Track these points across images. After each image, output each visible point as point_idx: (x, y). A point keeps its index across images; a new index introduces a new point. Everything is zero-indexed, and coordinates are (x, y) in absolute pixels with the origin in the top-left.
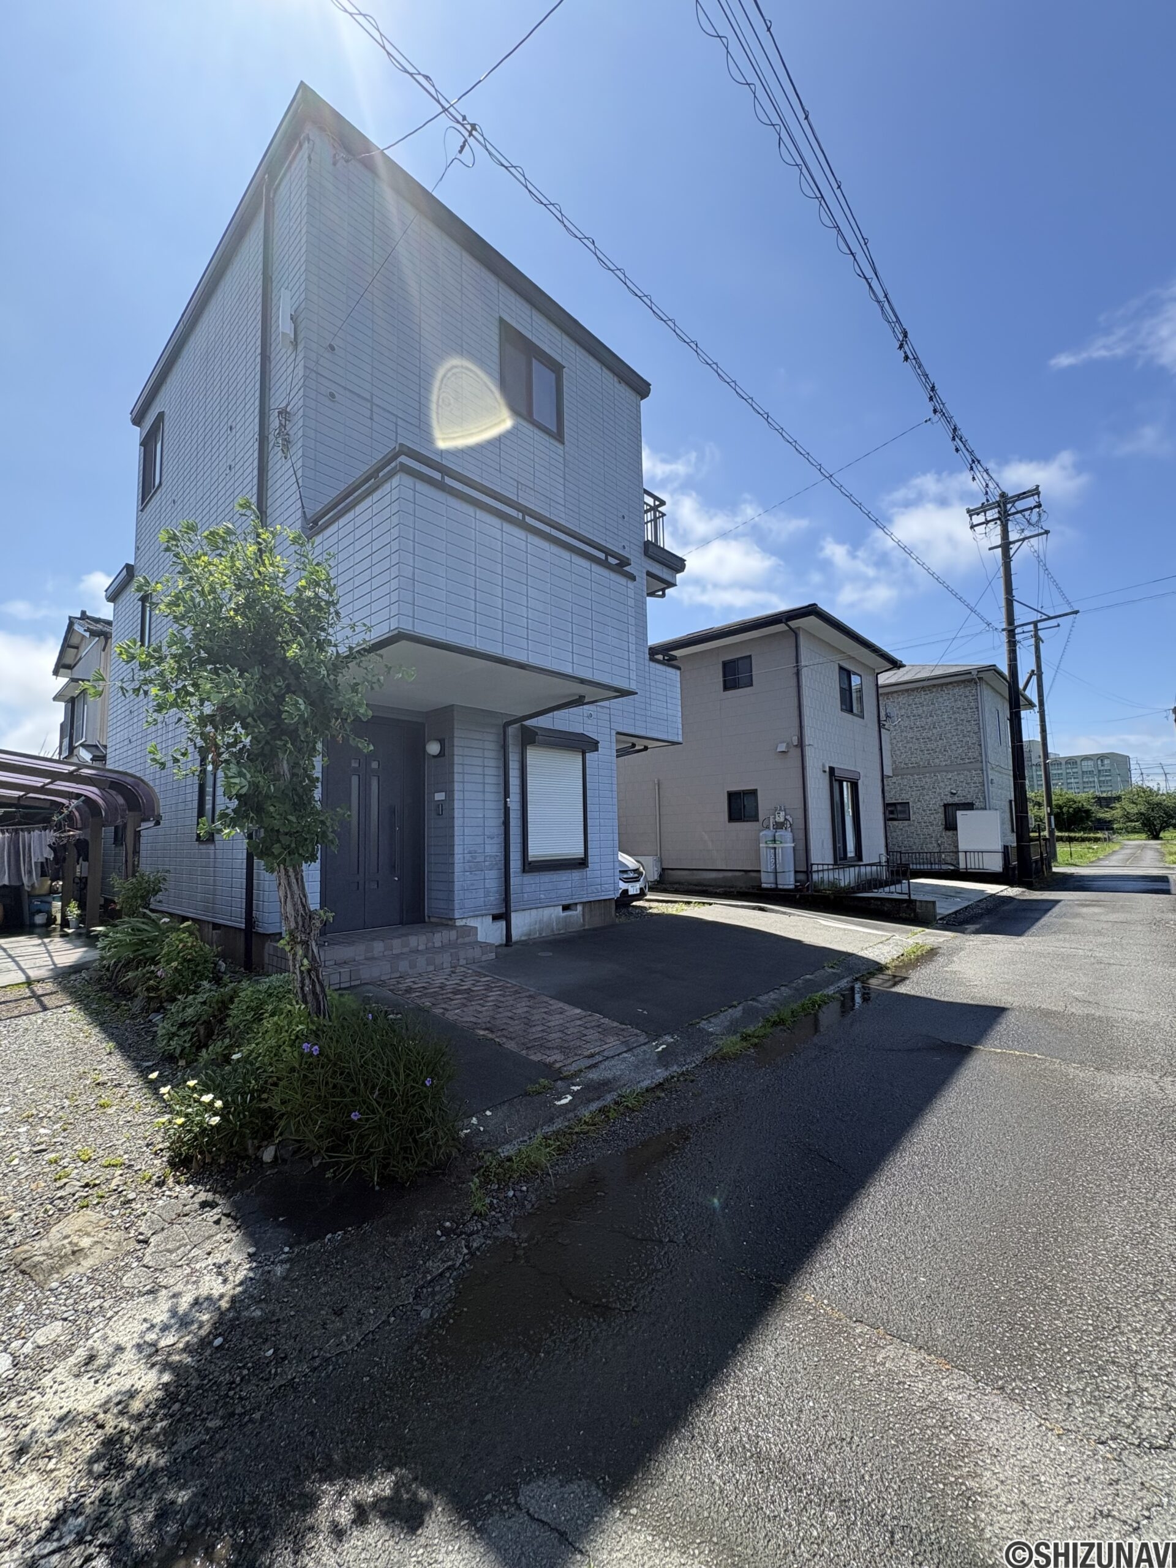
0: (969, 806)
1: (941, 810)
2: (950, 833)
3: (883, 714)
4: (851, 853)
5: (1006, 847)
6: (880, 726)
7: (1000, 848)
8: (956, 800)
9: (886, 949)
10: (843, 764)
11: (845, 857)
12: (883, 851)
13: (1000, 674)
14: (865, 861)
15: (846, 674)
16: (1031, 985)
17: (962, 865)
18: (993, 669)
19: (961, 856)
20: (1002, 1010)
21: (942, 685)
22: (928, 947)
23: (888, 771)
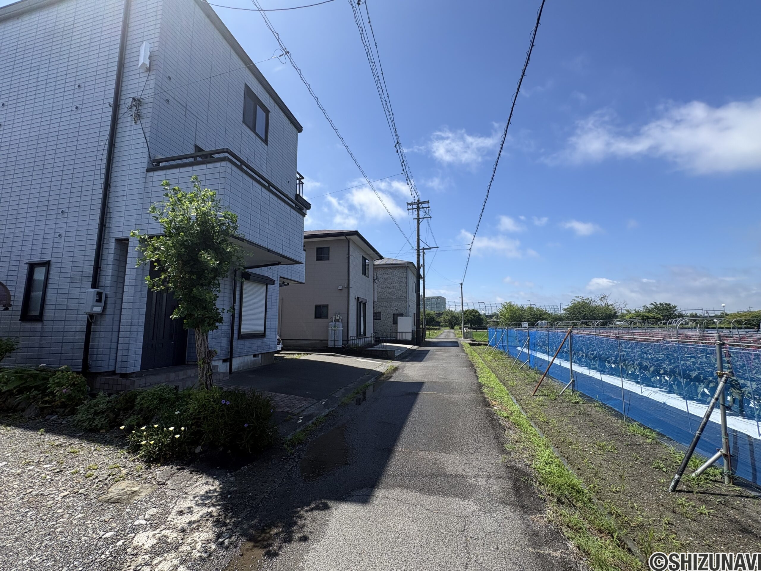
0: (402, 315)
1: (392, 316)
2: (395, 325)
3: (375, 276)
4: (362, 333)
5: (413, 331)
6: (374, 281)
7: (411, 331)
8: (398, 312)
9: (382, 368)
10: (362, 296)
11: (360, 334)
12: (372, 332)
13: (414, 266)
14: (367, 336)
15: (364, 259)
16: (429, 375)
17: (398, 338)
18: (412, 263)
19: (398, 334)
20: (423, 383)
21: (395, 267)
22: (394, 367)
23: (376, 300)
